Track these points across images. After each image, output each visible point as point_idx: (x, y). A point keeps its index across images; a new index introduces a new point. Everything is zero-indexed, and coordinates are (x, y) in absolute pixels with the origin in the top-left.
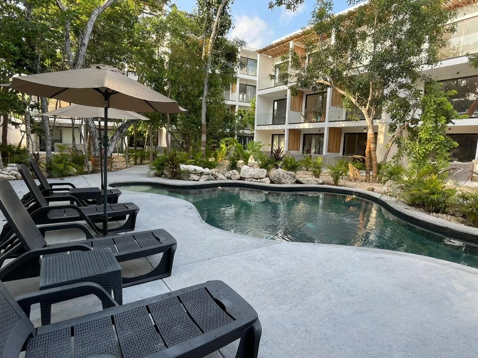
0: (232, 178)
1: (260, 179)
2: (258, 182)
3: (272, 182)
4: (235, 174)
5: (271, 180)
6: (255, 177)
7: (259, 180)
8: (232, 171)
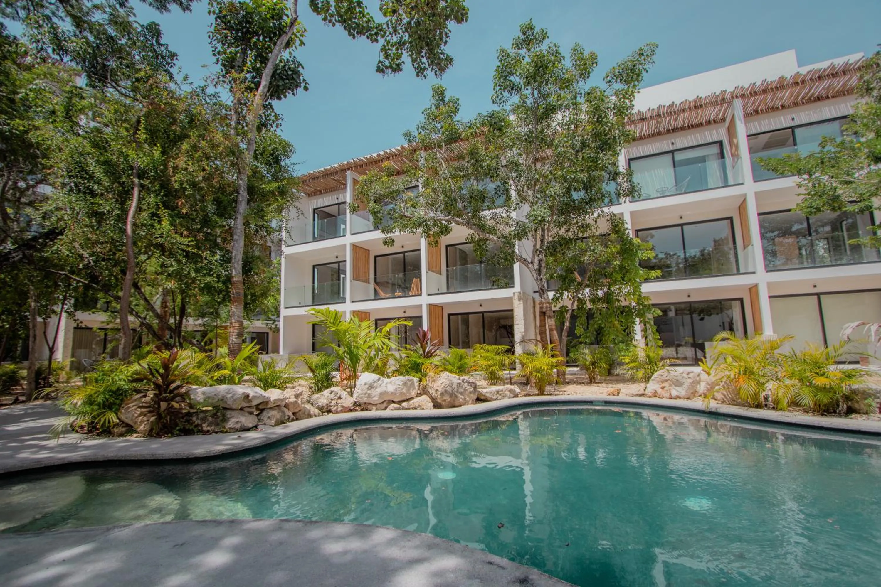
0: (333, 409)
1: (408, 400)
2: (403, 409)
3: (437, 405)
4: (340, 398)
5: (433, 400)
6: (396, 400)
7: (405, 404)
8: (329, 390)
